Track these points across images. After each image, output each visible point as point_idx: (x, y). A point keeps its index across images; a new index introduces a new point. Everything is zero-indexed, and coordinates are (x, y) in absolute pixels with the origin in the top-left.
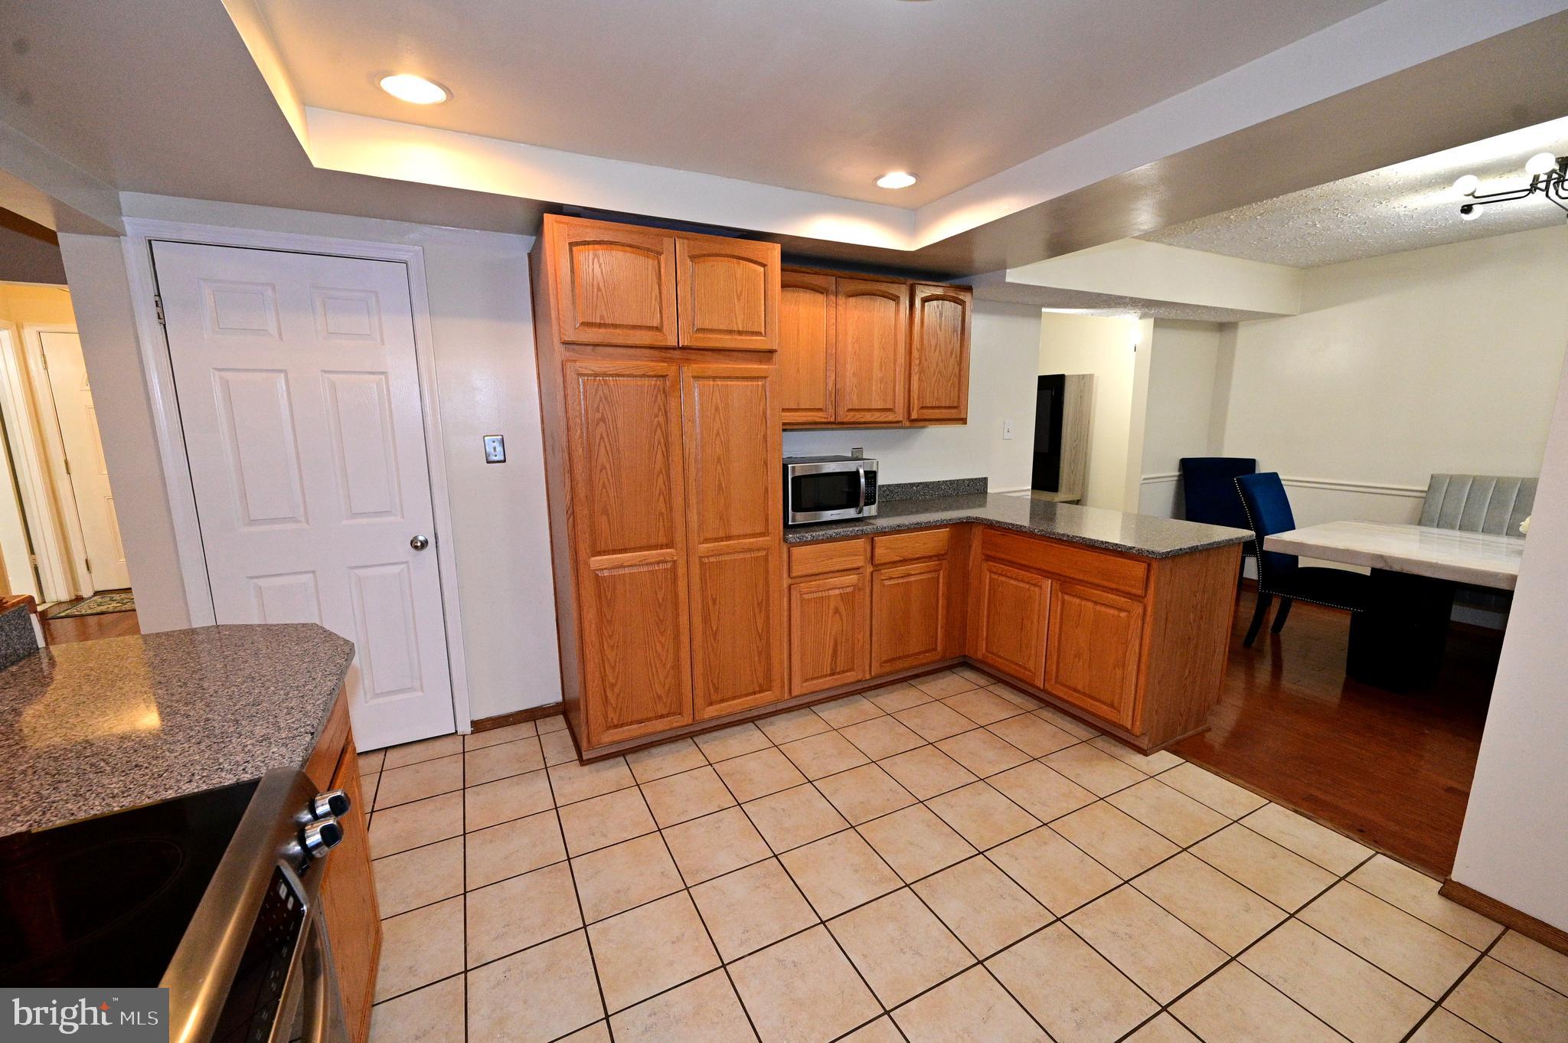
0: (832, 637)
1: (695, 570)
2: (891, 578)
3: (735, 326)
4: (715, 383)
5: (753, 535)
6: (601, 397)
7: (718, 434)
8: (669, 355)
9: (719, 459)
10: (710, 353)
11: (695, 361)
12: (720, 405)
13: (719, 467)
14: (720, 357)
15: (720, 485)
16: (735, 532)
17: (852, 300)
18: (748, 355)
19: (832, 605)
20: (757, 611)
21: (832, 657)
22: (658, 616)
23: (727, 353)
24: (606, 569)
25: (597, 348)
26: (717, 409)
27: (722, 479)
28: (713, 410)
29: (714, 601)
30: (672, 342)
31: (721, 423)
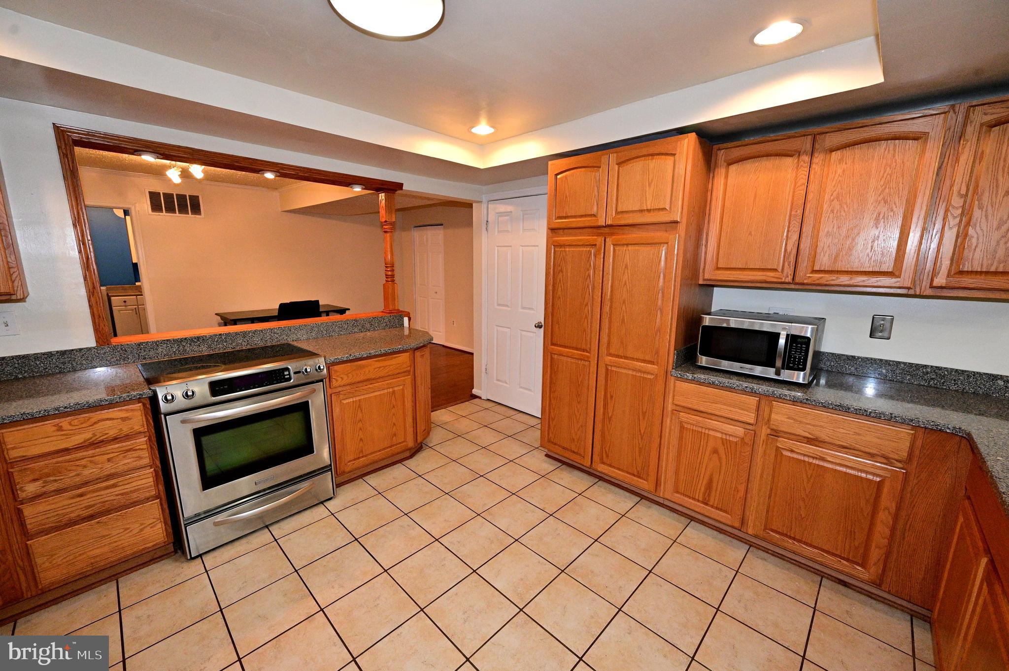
0: (708, 473)
1: (602, 371)
2: (792, 451)
3: (645, 206)
4: (627, 248)
5: (644, 361)
6: (561, 259)
7: (625, 284)
8: (600, 231)
9: (624, 302)
10: (628, 227)
11: (617, 234)
12: (628, 264)
13: (624, 307)
14: (634, 230)
15: (623, 320)
16: (629, 354)
17: (835, 155)
18: (656, 227)
19: (711, 444)
20: (641, 418)
21: (706, 489)
22: (578, 392)
23: (640, 226)
24: (557, 354)
25: (565, 230)
26: (626, 267)
27: (625, 315)
28: (624, 267)
29: (612, 397)
30: (602, 222)
31: (628, 276)
